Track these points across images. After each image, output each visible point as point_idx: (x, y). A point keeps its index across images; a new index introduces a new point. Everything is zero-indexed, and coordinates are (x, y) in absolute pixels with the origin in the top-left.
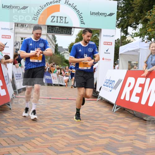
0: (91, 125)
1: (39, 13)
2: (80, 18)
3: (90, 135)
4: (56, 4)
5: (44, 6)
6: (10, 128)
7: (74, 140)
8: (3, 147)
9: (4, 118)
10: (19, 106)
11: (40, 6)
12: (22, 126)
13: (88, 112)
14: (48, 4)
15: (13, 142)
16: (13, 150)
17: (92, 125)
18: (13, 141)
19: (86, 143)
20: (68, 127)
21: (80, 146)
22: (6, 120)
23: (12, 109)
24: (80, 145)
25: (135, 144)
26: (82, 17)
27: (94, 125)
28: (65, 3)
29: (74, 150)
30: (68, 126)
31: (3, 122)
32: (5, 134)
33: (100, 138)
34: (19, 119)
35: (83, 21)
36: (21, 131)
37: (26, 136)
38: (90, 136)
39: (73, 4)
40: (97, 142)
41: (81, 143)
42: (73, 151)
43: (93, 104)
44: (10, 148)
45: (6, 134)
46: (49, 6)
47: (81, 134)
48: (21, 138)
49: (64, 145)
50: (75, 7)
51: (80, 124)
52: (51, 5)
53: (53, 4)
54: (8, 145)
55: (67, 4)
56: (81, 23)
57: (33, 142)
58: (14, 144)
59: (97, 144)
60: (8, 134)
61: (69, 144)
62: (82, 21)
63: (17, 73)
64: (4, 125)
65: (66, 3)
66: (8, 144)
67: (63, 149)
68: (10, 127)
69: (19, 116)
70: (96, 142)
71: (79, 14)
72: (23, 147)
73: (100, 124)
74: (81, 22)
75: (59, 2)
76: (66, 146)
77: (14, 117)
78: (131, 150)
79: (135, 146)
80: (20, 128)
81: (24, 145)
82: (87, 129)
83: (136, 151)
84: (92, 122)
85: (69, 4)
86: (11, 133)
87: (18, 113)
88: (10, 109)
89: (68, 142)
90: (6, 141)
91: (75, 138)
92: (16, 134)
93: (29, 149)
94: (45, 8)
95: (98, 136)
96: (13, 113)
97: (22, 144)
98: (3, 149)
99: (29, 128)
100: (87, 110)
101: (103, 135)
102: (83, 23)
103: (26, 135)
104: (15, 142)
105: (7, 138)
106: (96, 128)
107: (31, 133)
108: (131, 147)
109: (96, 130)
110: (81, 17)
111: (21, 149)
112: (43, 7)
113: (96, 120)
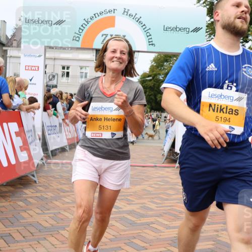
0: (157, 207)
1: (83, 30)
2: (148, 36)
3: (153, 223)
4: (109, 15)
5: (91, 19)
6: (30, 212)
7: (125, 231)
8: (15, 243)
9: (24, 196)
10: (51, 177)
11: (84, 19)
12: (49, 210)
13: (157, 186)
14: (96, 15)
15: (32, 233)
16: (30, 246)
17: (160, 207)
18: (32, 231)
19: (144, 235)
20: (121, 210)
21: (134, 241)
22: (26, 200)
23: (37, 182)
24: (135, 238)
25: (221, 237)
26: (150, 35)
27: (162, 207)
28: (123, 14)
29: (122, 247)
30: (121, 208)
31: (21, 203)
32: (21, 221)
33: (168, 227)
34: (47, 198)
35: (152, 41)
36: (47, 217)
37: (52, 226)
38: (153, 225)
39: (136, 14)
40: (162, 234)
41: (135, 236)
42: (120, 247)
43: (168, 172)
44: (25, 243)
45: (23, 221)
46: (98, 18)
47: (139, 222)
48: (45, 228)
49: (109, 239)
50: (138, 20)
51: (141, 205)
52: (101, 17)
53: (104, 16)
54: (23, 239)
55: (127, 15)
56: (149, 45)
57: (62, 235)
58: (32, 237)
59: (161, 237)
60: (26, 221)
61: (116, 238)
62: (150, 40)
63: (50, 125)
64: (22, 207)
65: (126, 13)
66: (24, 237)
67: (106, 245)
68: (31, 210)
69: (47, 193)
70: (160, 234)
71: (145, 30)
72: (46, 241)
73: (172, 206)
74: (149, 42)
75: (114, 13)
76: (111, 241)
77: (38, 195)
78: (211, 246)
79: (219, 240)
80: (46, 212)
81: (48, 238)
82: (150, 213)
83: (219, 248)
84: (161, 202)
85: (130, 15)
86: (30, 220)
87: (46, 189)
88: (35, 182)
89: (115, 233)
90: (21, 232)
91: (127, 228)
92: (38, 222)
93: (53, 245)
94: (92, 22)
95: (164, 224)
96: (38, 188)
97: (44, 236)
98: (15, 245)
99: (59, 212)
100: (156, 182)
101: (173, 222)
102: (152, 44)
103: (53, 222)
104: (34, 234)
105: (23, 228)
106: (164, 212)
107: (62, 219)
108: (213, 243)
109: (165, 215)
110: (148, 34)
111: (42, 245)
112: (89, 20)
113: (167, 200)
